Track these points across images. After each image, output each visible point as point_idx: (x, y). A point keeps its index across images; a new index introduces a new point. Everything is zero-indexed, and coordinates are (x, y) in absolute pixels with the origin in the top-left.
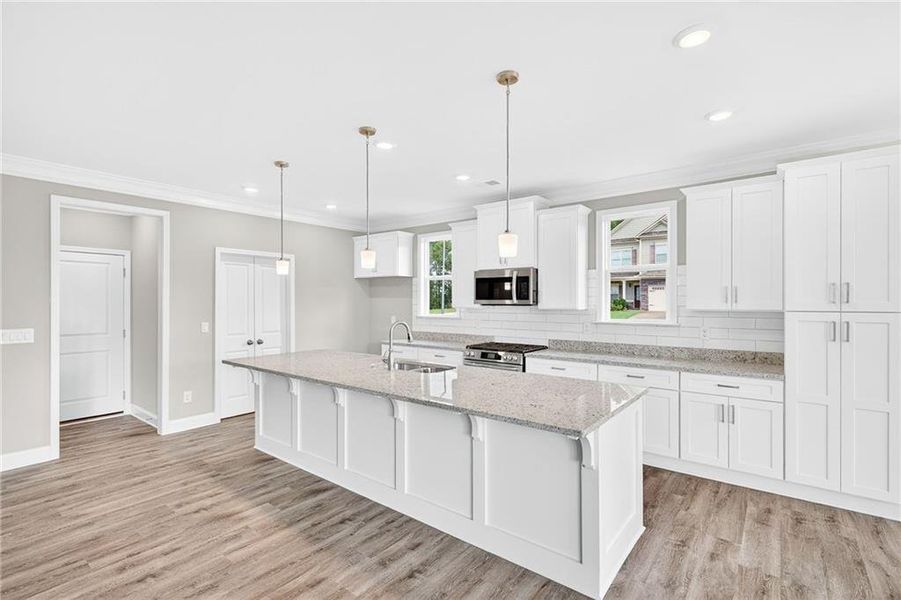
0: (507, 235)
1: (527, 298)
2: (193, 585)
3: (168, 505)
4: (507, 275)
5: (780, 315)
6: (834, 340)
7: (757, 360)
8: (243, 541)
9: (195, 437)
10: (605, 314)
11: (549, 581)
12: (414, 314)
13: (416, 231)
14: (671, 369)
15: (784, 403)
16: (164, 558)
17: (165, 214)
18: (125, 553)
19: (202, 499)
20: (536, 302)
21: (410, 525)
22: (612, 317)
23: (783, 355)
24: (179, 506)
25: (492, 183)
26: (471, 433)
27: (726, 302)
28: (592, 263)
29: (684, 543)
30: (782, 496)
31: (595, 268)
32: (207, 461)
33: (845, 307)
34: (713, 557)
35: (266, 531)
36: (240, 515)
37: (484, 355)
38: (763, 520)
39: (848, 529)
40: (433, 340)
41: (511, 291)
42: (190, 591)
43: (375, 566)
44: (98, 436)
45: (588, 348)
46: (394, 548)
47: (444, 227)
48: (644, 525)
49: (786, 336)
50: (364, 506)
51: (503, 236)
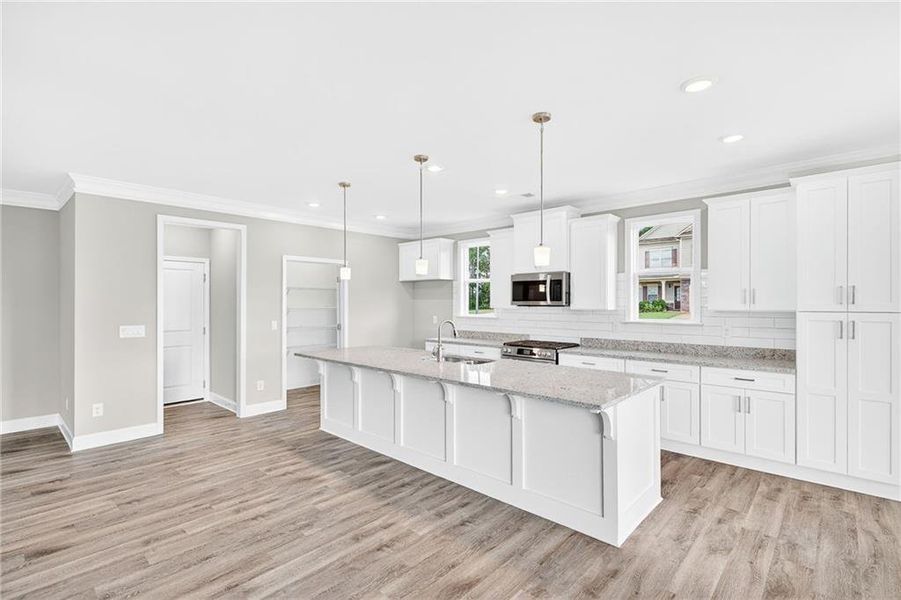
0: (541, 248)
1: (561, 299)
2: (293, 523)
3: (260, 469)
4: (541, 278)
5: (792, 315)
6: (841, 338)
7: (776, 356)
8: (325, 497)
9: (269, 419)
10: (634, 314)
11: (576, 533)
12: (454, 314)
13: (457, 238)
14: (692, 364)
15: (796, 394)
16: (267, 505)
17: (243, 228)
18: (237, 501)
19: (286, 465)
20: (568, 303)
21: (459, 490)
22: (640, 317)
23: (795, 351)
24: (270, 470)
25: (529, 195)
26: (511, 412)
27: (745, 302)
28: (621, 268)
29: (695, 511)
30: (793, 479)
31: (623, 272)
32: (284, 439)
33: (852, 308)
34: (720, 521)
35: (342, 490)
36: (319, 479)
37: (520, 352)
38: (771, 497)
39: (850, 506)
40: (473, 337)
41: (545, 293)
42: (292, 527)
43: (433, 517)
44: (189, 417)
45: (617, 345)
46: (447, 505)
47: (483, 234)
48: (662, 496)
49: (798, 335)
50: (420, 475)
51: (538, 250)
